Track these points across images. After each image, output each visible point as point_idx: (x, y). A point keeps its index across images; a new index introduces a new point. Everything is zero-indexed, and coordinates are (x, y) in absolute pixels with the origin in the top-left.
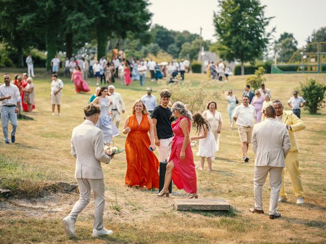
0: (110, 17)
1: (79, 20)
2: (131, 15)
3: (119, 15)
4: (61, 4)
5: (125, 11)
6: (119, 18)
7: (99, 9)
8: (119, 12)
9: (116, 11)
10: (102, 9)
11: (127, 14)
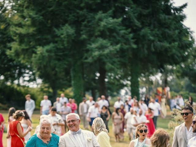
0: (143, 47)
1: (102, 48)
2: (166, 45)
3: (152, 45)
4: (82, 32)
5: (160, 41)
6: (153, 50)
7: (130, 39)
8: (153, 41)
9: (149, 40)
10: (133, 38)
11: (162, 44)
